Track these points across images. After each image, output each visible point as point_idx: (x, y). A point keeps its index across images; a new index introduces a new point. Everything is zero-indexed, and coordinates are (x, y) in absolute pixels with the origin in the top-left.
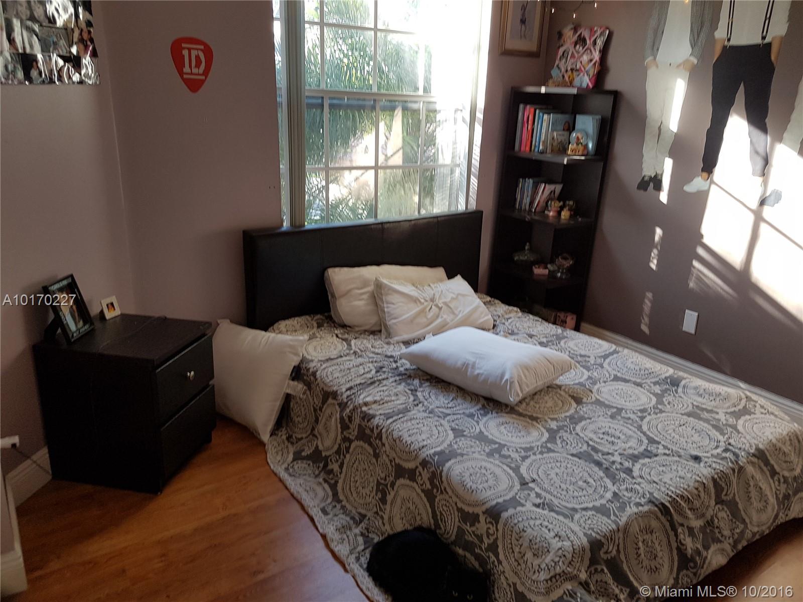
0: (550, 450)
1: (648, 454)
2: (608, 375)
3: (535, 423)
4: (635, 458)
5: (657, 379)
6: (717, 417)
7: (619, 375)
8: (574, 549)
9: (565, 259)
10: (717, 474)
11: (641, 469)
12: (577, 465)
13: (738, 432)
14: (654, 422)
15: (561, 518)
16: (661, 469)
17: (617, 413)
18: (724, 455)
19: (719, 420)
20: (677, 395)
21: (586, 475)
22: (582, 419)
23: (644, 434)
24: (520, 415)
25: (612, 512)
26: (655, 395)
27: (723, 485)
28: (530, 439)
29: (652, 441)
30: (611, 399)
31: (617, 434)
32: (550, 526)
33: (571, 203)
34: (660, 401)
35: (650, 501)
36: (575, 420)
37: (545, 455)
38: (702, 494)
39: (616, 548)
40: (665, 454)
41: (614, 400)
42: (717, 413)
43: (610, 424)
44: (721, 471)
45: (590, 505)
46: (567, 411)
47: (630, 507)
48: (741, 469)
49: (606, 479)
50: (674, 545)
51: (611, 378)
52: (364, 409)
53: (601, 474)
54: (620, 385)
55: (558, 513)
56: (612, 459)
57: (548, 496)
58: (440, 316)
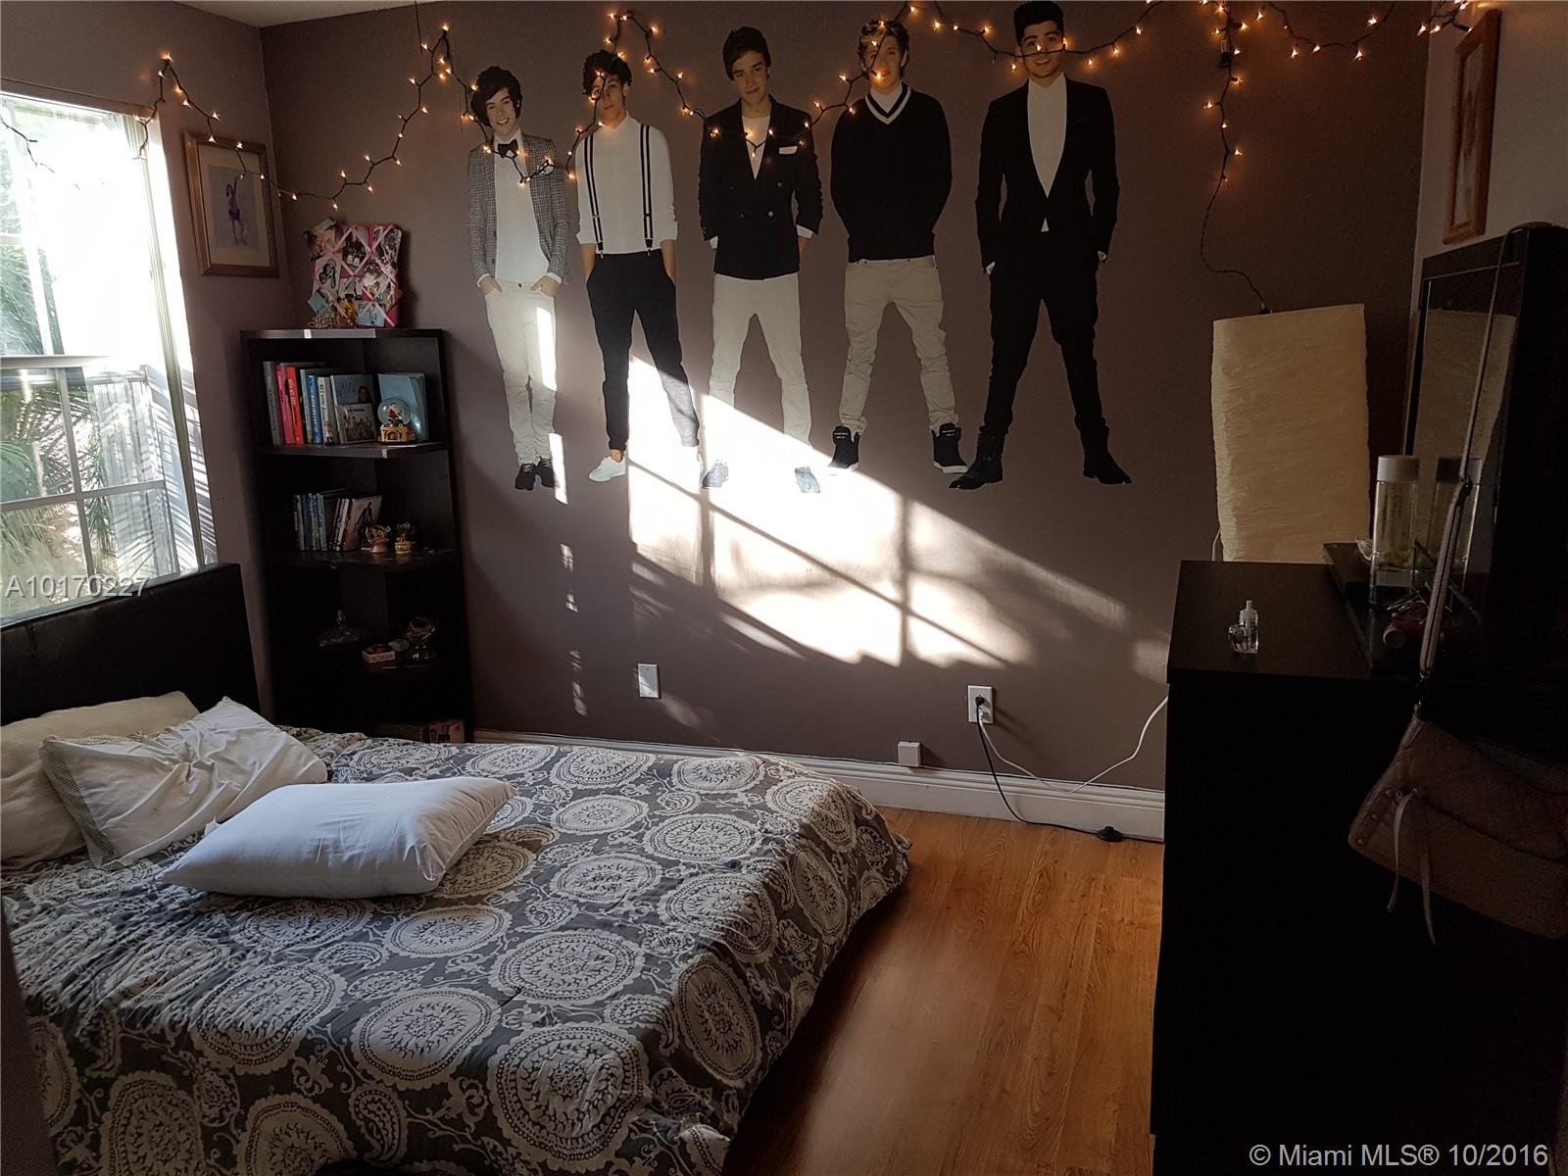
0: (524, 936)
1: (669, 884)
2: (563, 794)
3: (479, 906)
4: (653, 896)
5: (637, 775)
6: (737, 800)
7: (580, 787)
8: (622, 1059)
9: (421, 625)
10: (767, 876)
11: (668, 909)
12: (575, 940)
13: (772, 812)
14: (658, 838)
15: (584, 1024)
16: (694, 897)
17: (601, 843)
18: (766, 848)
19: (741, 804)
20: (673, 789)
21: (595, 948)
22: (553, 871)
23: (651, 857)
24: (449, 903)
25: (654, 983)
26: (643, 798)
27: (780, 890)
28: (482, 933)
29: (667, 864)
30: (583, 826)
31: (614, 872)
32: (574, 1043)
33: (407, 525)
34: (654, 806)
35: (699, 947)
36: (543, 876)
37: (519, 946)
38: (759, 911)
39: (677, 1034)
40: (692, 875)
41: (589, 827)
42: (735, 795)
43: (598, 863)
44: (771, 870)
45: (620, 987)
46: (523, 870)
47: (676, 966)
48: (792, 858)
49: (625, 943)
50: (747, 998)
51: (571, 796)
52: (125, 1004)
53: (617, 937)
54: (589, 802)
55: (577, 1020)
56: (623, 910)
57: (552, 1003)
58: (215, 784)
